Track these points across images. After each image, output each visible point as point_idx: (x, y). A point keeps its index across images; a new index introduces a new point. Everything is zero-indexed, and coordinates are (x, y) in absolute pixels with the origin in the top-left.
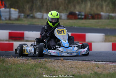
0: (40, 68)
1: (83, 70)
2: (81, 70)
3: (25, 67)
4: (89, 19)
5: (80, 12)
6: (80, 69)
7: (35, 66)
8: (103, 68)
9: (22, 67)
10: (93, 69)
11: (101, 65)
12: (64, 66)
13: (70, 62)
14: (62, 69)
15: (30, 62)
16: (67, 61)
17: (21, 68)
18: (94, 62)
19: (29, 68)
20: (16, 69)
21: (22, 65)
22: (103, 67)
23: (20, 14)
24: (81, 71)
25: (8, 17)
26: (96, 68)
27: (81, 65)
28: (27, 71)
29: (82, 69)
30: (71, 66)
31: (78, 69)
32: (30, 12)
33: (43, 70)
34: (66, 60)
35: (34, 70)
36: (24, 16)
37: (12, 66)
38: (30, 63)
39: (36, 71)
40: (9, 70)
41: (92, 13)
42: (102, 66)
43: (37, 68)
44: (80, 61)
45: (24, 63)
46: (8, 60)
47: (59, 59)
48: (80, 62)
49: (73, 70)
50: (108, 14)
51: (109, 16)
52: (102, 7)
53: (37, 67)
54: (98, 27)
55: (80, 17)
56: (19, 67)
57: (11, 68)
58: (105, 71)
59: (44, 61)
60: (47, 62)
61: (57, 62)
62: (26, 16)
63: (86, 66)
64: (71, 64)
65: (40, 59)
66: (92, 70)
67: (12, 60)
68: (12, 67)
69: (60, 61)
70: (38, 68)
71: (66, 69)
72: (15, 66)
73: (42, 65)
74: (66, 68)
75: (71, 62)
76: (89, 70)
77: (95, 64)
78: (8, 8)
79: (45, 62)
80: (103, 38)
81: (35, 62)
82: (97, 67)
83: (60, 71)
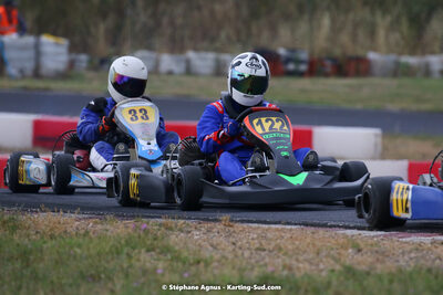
0: (148, 251)
1: (301, 258)
2: (297, 260)
3: (91, 246)
4: (327, 75)
5: (293, 50)
6: (291, 257)
7: (127, 243)
8: (377, 252)
9: (79, 246)
10: (339, 254)
11: (370, 241)
12: (234, 244)
13: (255, 229)
14: (226, 254)
15: (108, 227)
16: (245, 225)
17: (78, 251)
18: (341, 231)
19: (107, 250)
20: (58, 252)
21: (81, 240)
22: (376, 248)
23: (74, 56)
24: (294, 262)
25: (29, 66)
26: (350, 251)
27: (297, 243)
28: (100, 261)
29: (298, 254)
30: (261, 244)
31: (285, 254)
32: (111, 50)
33: (159, 260)
34: (243, 221)
35: (124, 256)
36: (90, 62)
37: (45, 242)
38: (109, 233)
39: (133, 261)
40: (32, 258)
41: (337, 52)
42: (372, 245)
43: (136, 251)
44: (293, 227)
45: (87, 233)
46: (29, 222)
47: (216, 220)
48: (291, 230)
49: (267, 260)
50: (392, 57)
51: (397, 64)
52: (372, 33)
53: (134, 248)
54: (359, 106)
55: (291, 67)
56: (71, 247)
57: (41, 251)
58: (383, 262)
59: (160, 225)
60: (170, 229)
61: (209, 231)
62: (96, 61)
63: (314, 245)
64: (258, 238)
65: (145, 220)
66: (337, 260)
67: (46, 223)
68: (45, 246)
69: (219, 226)
70: (140, 252)
71: (243, 254)
72: (54, 242)
73: (155, 239)
74: (240, 252)
75: (259, 232)
76: (324, 260)
77: (346, 236)
78: (31, 33)
79: (163, 229)
80: (376, 145)
81: (130, 230)
82: (353, 247)
83: (219, 261)
